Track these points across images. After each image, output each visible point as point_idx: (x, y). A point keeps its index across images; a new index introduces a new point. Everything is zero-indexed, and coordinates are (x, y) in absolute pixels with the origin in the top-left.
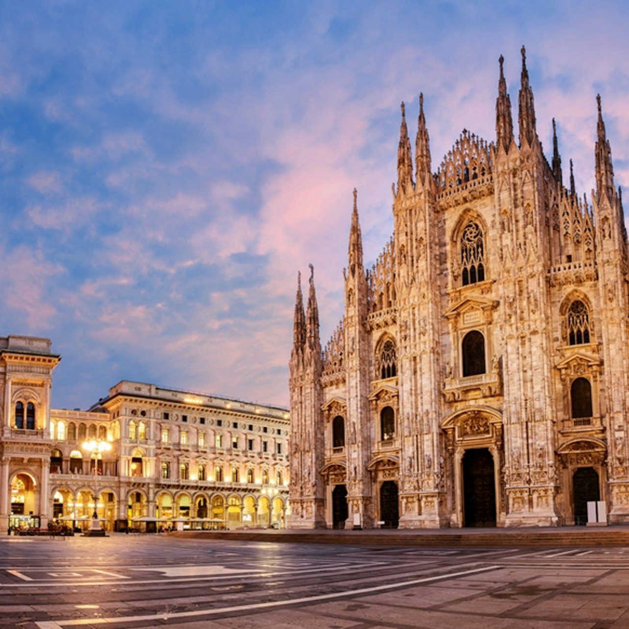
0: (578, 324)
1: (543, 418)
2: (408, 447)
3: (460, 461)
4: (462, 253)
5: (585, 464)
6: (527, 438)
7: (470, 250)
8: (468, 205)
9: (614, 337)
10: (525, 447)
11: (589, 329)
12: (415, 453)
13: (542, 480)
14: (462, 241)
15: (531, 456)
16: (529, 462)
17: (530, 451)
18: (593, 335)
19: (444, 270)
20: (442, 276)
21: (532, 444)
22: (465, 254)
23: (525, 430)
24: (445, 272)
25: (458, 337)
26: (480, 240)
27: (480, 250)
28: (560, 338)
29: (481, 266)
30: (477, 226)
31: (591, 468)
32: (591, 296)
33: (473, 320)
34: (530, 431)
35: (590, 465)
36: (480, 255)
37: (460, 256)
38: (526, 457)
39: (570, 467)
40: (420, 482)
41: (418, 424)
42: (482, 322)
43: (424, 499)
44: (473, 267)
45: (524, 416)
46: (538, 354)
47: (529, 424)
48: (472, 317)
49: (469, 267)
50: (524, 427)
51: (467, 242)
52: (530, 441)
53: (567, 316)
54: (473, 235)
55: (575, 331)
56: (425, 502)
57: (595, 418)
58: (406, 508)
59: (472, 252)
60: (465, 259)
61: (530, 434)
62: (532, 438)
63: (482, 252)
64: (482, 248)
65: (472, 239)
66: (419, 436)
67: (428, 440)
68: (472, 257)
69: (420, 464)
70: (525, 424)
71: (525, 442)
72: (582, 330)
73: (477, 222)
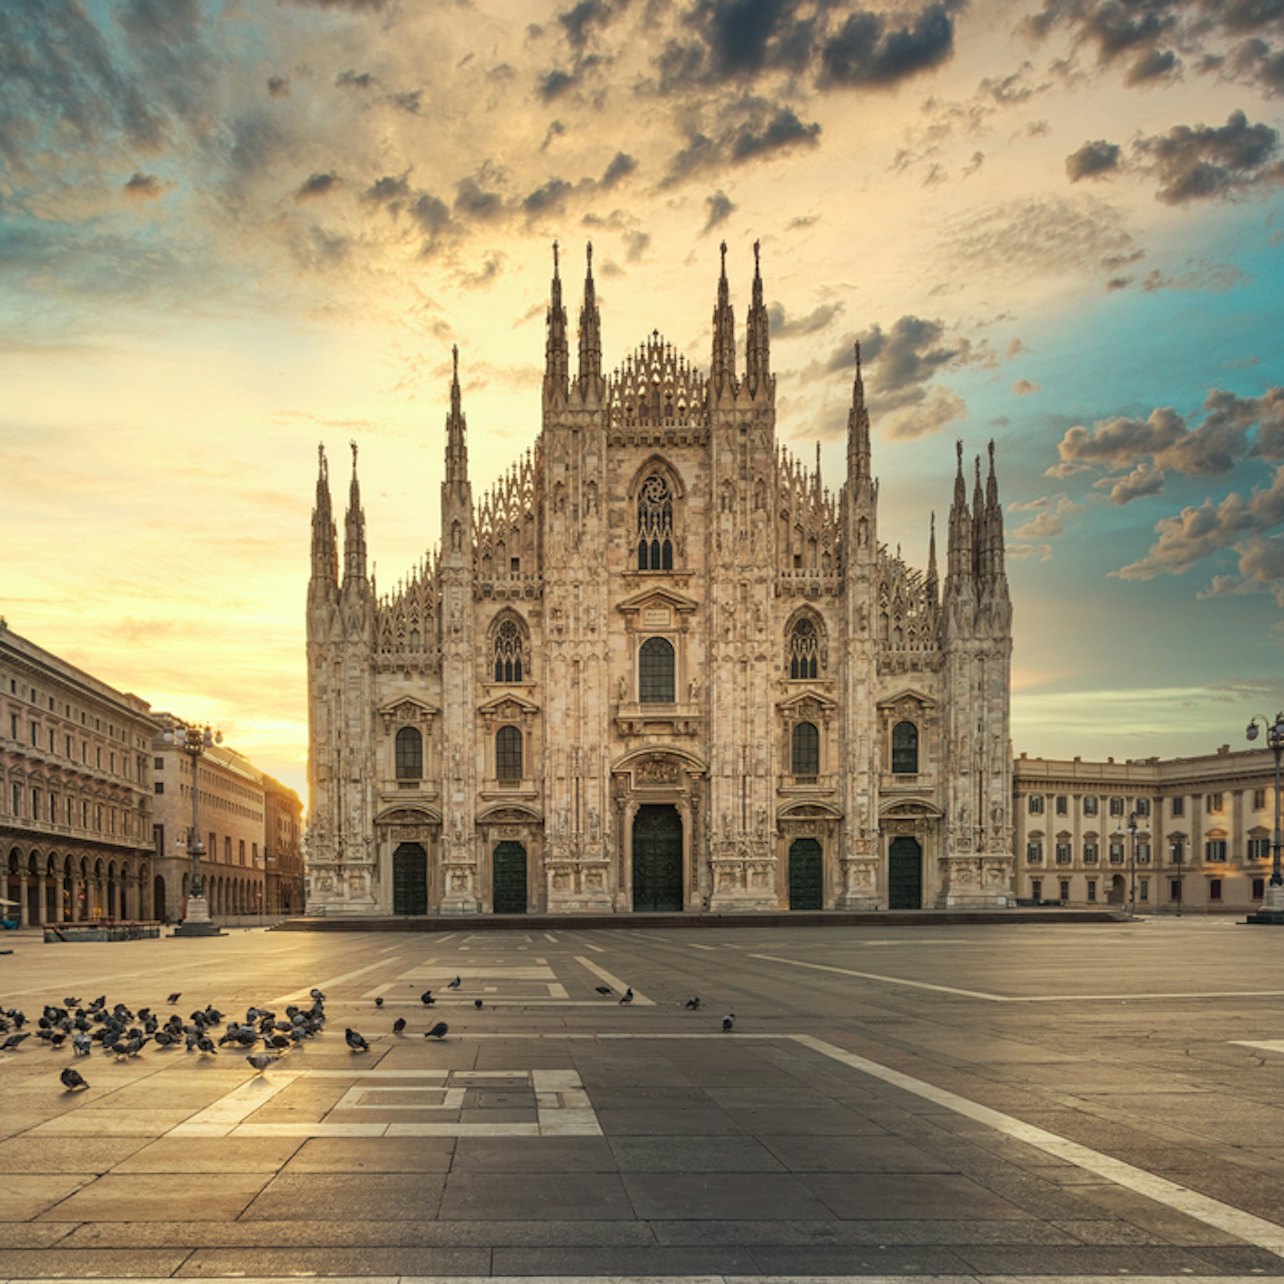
0: (804, 651)
1: (768, 772)
2: (561, 794)
3: (632, 820)
4: (640, 516)
5: (806, 833)
6: (744, 796)
7: (652, 516)
8: (657, 450)
9: (863, 676)
10: (741, 808)
11: (818, 658)
12: (574, 804)
13: (761, 851)
14: (640, 498)
15: (748, 821)
16: (744, 828)
17: (748, 813)
18: (825, 668)
19: (616, 537)
20: (612, 545)
21: (751, 805)
22: (643, 519)
23: (741, 786)
24: (616, 541)
25: (634, 642)
26: (668, 504)
27: (667, 519)
28: (782, 668)
29: (667, 542)
30: (664, 482)
31: (813, 840)
32: (825, 615)
33: (659, 620)
34: (747, 789)
35: (812, 836)
36: (667, 527)
37: (636, 521)
38: (741, 821)
39: (788, 837)
40: (581, 846)
41: (580, 761)
42: (673, 626)
43: (585, 871)
44: (655, 542)
45: (741, 768)
46: (763, 687)
47: (748, 779)
48: (658, 617)
49: (649, 541)
50: (741, 781)
51: (648, 503)
52: (748, 801)
53: (789, 637)
54: (658, 494)
55: (800, 659)
56: (587, 876)
57: (823, 777)
58: (555, 884)
59: (655, 520)
60: (643, 527)
61: (748, 792)
62: (750, 797)
63: (671, 523)
64: (671, 517)
65: (657, 500)
66: (581, 780)
67: (594, 787)
68: (655, 527)
69: (581, 820)
70: (741, 778)
71: (741, 801)
72: (809, 658)
73: (667, 477)
